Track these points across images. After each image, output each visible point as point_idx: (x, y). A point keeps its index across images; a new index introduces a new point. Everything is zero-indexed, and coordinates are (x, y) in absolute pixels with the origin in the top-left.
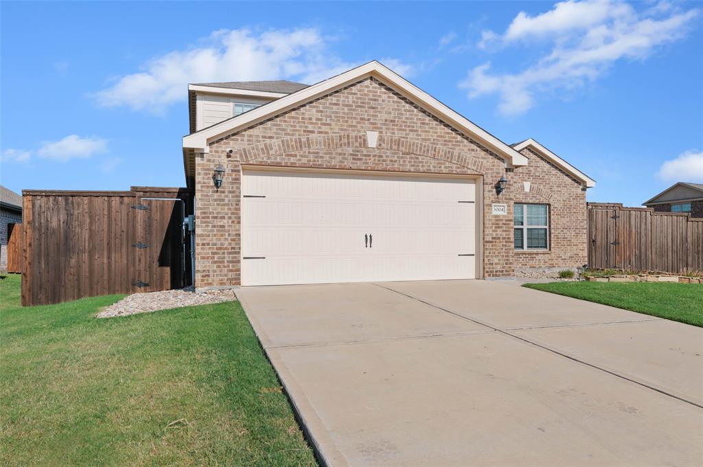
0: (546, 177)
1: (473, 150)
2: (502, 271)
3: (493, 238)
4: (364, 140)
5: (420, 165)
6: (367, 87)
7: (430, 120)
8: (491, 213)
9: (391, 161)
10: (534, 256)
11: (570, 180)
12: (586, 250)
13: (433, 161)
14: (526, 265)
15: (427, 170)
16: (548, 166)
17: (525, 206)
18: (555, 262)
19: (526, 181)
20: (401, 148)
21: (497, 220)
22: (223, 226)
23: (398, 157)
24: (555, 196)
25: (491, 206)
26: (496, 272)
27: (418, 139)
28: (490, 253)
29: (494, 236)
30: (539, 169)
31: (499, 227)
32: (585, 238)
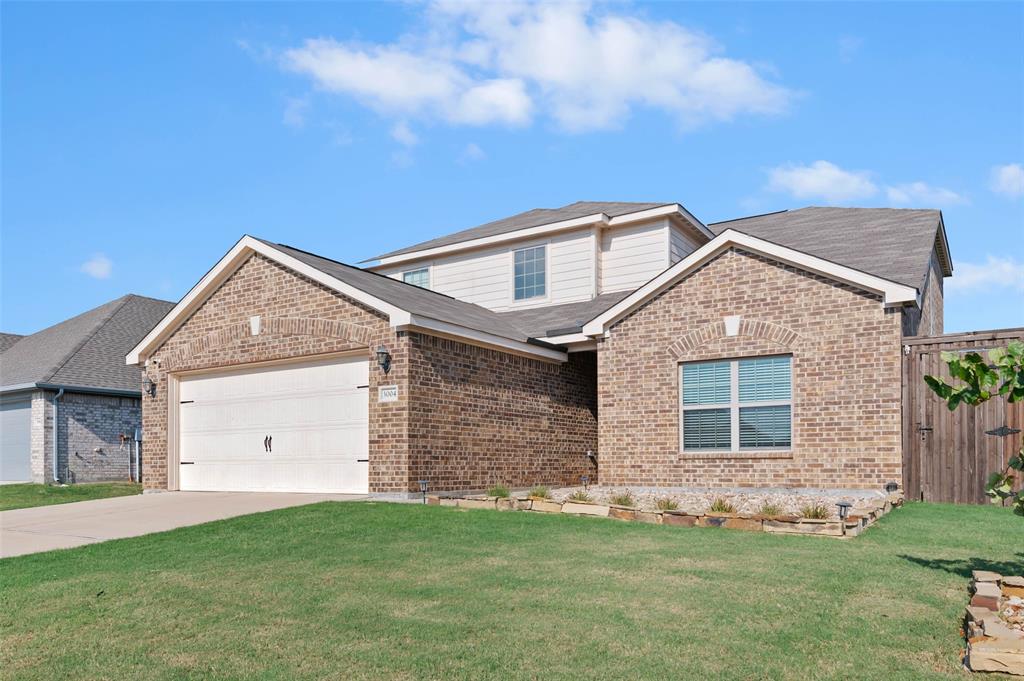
0: (783, 298)
1: (356, 314)
2: (391, 485)
3: (380, 436)
4: (249, 328)
5: (300, 346)
6: (253, 265)
7: (309, 287)
8: (377, 400)
9: (273, 347)
10: (750, 462)
11: (851, 295)
12: (898, 449)
13: (312, 339)
15: (307, 351)
16: (786, 275)
17: (734, 365)
18: (803, 475)
19: (731, 314)
20: (281, 330)
21: (385, 410)
22: (156, 433)
23: (280, 342)
24: (806, 335)
25: (376, 389)
26: (383, 485)
27: (298, 315)
28: (375, 458)
29: (381, 433)
30: (762, 285)
31: (387, 420)
32: (895, 422)
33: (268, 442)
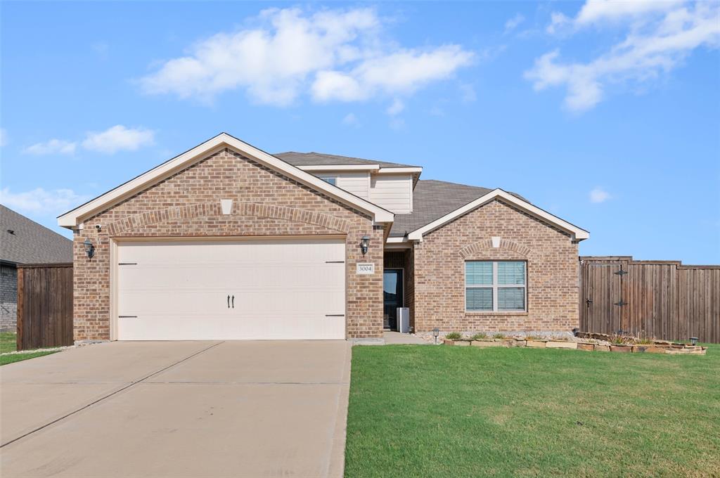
0: (523, 230)
1: (335, 210)
2: (368, 332)
3: (357, 298)
4: (219, 208)
5: (276, 228)
6: (222, 158)
7: (286, 184)
8: (355, 272)
9: (246, 226)
10: (505, 318)
12: (577, 311)
13: (289, 223)
14: (495, 328)
15: (284, 232)
16: (524, 218)
17: (495, 264)
18: (533, 324)
19: (495, 236)
20: (256, 213)
21: (362, 280)
22: (95, 290)
23: (253, 222)
24: (534, 251)
25: (355, 265)
26: (361, 333)
27: (274, 203)
28: (354, 313)
29: (359, 296)
30: (512, 222)
31: (364, 287)
33: (231, 300)
